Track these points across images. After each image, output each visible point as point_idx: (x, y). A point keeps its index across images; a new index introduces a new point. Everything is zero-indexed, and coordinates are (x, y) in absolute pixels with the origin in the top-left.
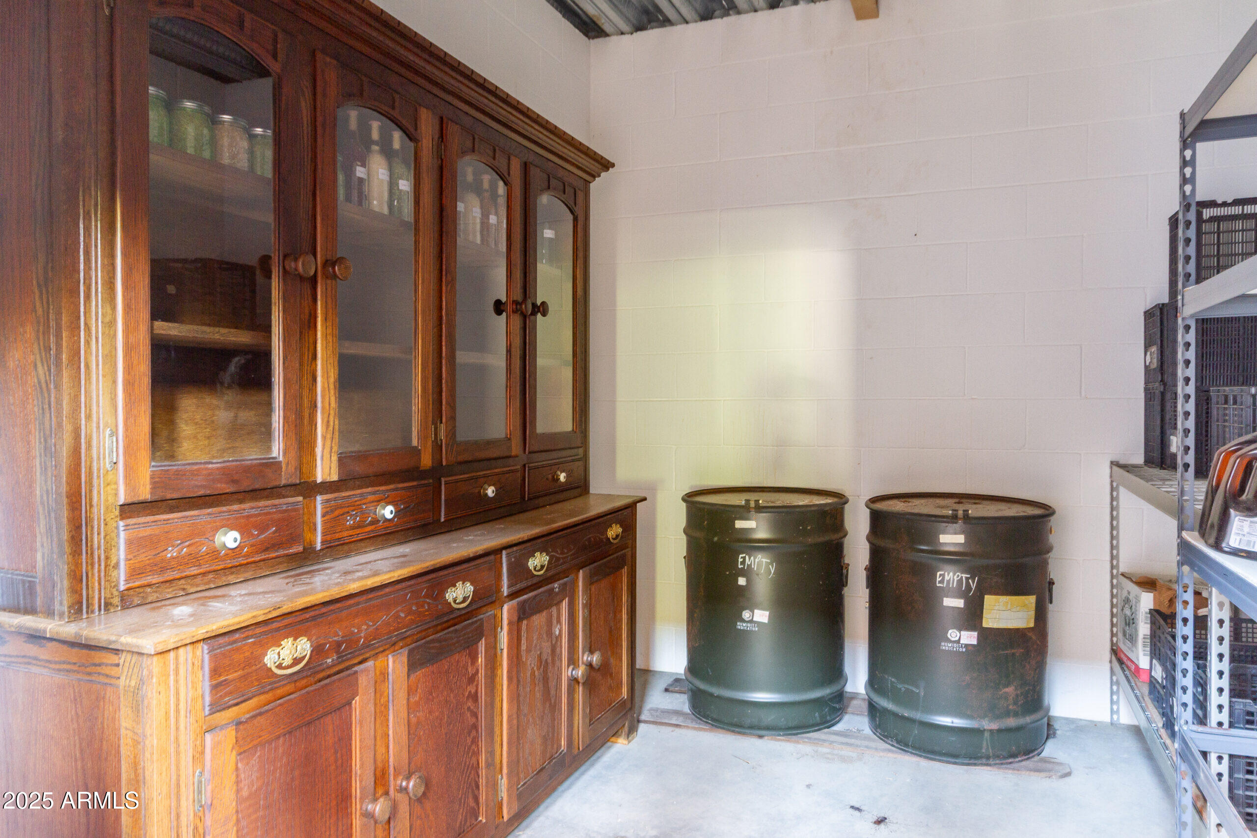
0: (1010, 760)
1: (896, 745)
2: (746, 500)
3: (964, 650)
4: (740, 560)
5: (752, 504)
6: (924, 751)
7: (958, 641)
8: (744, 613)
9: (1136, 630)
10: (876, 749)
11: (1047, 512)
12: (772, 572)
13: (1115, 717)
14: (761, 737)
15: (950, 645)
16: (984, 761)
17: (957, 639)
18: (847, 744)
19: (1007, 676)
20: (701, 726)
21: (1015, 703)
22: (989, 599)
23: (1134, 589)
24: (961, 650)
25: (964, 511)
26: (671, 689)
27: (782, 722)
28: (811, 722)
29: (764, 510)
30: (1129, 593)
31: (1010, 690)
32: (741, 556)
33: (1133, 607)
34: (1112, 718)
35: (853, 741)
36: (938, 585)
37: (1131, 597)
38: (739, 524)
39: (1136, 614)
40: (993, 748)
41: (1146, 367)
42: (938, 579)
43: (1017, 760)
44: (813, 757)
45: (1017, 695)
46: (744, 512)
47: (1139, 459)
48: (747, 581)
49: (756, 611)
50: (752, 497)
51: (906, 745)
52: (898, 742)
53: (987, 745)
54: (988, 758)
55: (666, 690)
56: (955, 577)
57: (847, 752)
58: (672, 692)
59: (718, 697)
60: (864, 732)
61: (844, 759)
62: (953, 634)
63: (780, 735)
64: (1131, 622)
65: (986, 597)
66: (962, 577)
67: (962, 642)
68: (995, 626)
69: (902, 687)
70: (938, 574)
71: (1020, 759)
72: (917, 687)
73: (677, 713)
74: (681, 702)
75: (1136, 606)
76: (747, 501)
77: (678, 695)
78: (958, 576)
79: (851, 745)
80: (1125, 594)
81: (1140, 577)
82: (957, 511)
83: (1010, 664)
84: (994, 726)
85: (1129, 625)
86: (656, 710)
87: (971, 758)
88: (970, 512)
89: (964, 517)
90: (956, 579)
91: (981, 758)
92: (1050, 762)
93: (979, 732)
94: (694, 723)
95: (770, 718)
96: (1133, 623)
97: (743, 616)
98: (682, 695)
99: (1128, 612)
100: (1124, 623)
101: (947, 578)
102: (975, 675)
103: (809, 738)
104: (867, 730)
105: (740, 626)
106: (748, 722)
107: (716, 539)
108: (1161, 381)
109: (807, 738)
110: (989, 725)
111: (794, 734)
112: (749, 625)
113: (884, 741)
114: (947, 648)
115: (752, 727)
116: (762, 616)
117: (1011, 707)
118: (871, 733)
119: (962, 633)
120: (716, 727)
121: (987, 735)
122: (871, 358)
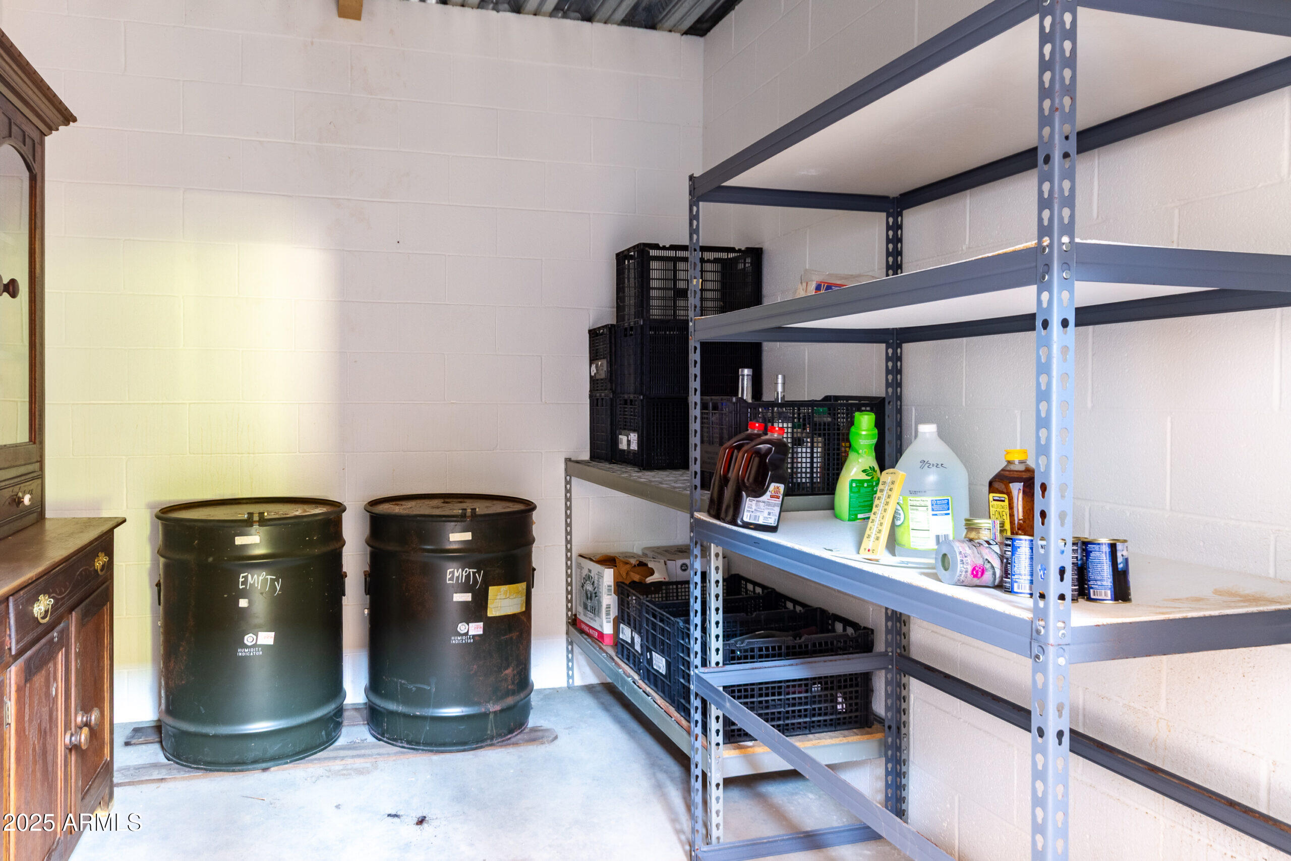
0: (509, 736)
1: (406, 746)
2: (248, 513)
3: (472, 641)
4: (241, 580)
5: (256, 518)
6: (436, 745)
7: (467, 634)
8: (246, 637)
9: (600, 603)
10: (388, 754)
11: (529, 507)
12: (278, 588)
13: (571, 681)
14: (265, 770)
15: (459, 638)
16: (489, 742)
17: (466, 631)
18: (359, 756)
19: (507, 659)
20: (192, 774)
21: (513, 683)
22: (492, 590)
23: (596, 568)
24: (469, 641)
25: (472, 509)
26: (133, 741)
27: (290, 748)
28: (318, 742)
29: (269, 523)
30: (590, 571)
31: (509, 671)
32: (242, 575)
33: (596, 582)
34: (568, 682)
35: (363, 752)
36: (448, 582)
37: (592, 574)
38: (239, 541)
39: (598, 588)
40: (496, 727)
41: (591, 377)
42: (448, 577)
43: (514, 734)
44: (328, 777)
45: (514, 676)
46: (245, 525)
47: (586, 456)
48: (249, 602)
49: (260, 634)
50: (256, 509)
51: (418, 744)
52: (409, 742)
53: (492, 727)
54: (492, 738)
55: (127, 744)
56: (464, 572)
57: (359, 763)
58: (135, 744)
59: (215, 736)
60: (368, 741)
61: (360, 772)
62: (462, 628)
63: (287, 763)
64: (594, 595)
65: (490, 588)
66: (470, 572)
67: (470, 633)
68: (498, 614)
69: (412, 687)
70: (448, 571)
71: (516, 733)
72: (429, 685)
73: (156, 766)
74: (152, 753)
75: (598, 581)
76: (251, 515)
77: (144, 747)
78: (466, 571)
79: (363, 756)
80: (585, 572)
81: (602, 556)
82: (466, 509)
83: (509, 647)
84: (497, 708)
85: (591, 599)
86: (128, 768)
87: (477, 742)
88: (477, 510)
89: (472, 515)
90: (464, 574)
91: (486, 740)
92: (539, 731)
93: (485, 715)
94: (182, 773)
95: (274, 748)
96: (596, 596)
97: (245, 641)
98: (150, 746)
99: (589, 587)
100: (585, 598)
101: (456, 574)
102: (481, 663)
103: (319, 759)
104: (371, 739)
105: (241, 652)
106: (251, 755)
107: (210, 559)
108: (611, 389)
109: (316, 759)
110: (493, 707)
111: (301, 759)
112: (252, 650)
113: (393, 745)
114: (457, 642)
115: (255, 762)
116: (267, 638)
117: (510, 687)
118: (374, 740)
119: (470, 624)
120: (211, 770)
121: (491, 716)
122: (355, 362)
